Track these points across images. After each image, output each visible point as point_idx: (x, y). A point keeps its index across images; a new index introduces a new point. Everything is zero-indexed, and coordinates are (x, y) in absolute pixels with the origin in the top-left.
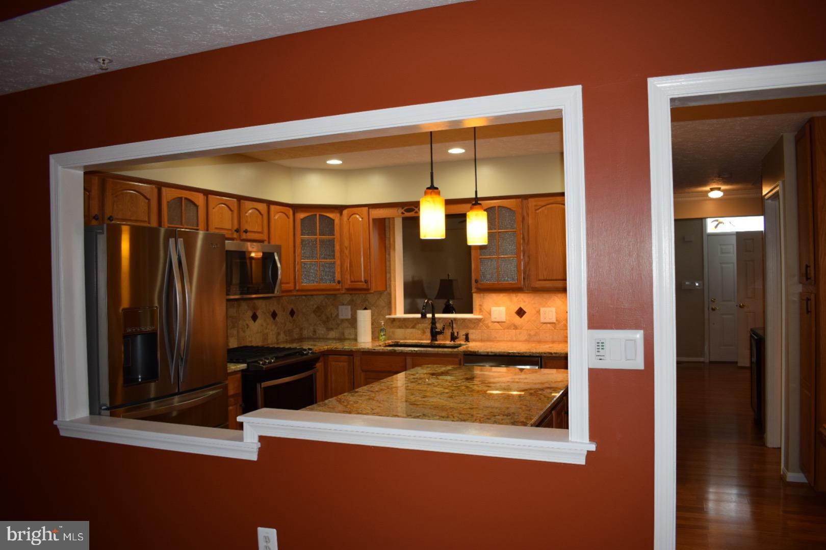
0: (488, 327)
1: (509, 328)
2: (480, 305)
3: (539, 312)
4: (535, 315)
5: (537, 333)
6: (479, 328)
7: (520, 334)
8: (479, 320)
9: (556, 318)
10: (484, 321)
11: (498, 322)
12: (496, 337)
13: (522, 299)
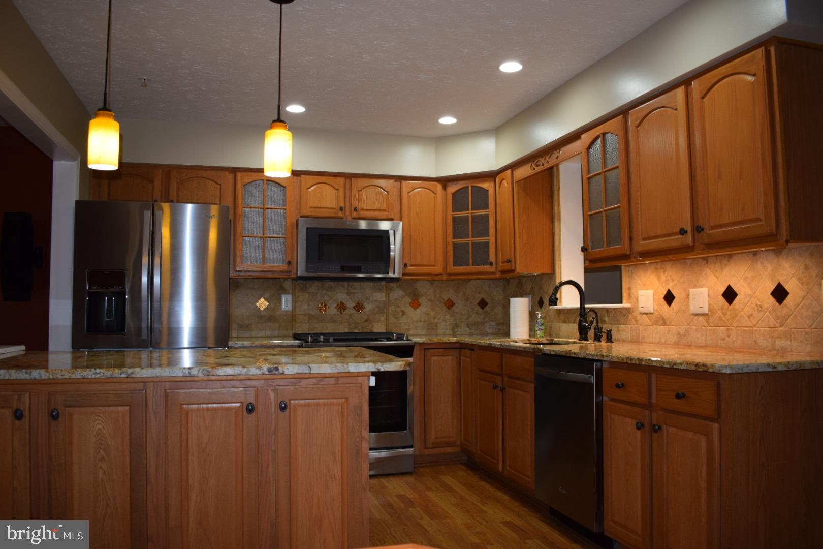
0: (637, 321)
1: (656, 323)
2: (629, 289)
3: (688, 296)
4: (685, 300)
5: (687, 331)
6: (628, 323)
7: (669, 331)
8: (628, 309)
9: (709, 305)
10: (633, 312)
11: (646, 314)
12: (644, 337)
13: (670, 276)
